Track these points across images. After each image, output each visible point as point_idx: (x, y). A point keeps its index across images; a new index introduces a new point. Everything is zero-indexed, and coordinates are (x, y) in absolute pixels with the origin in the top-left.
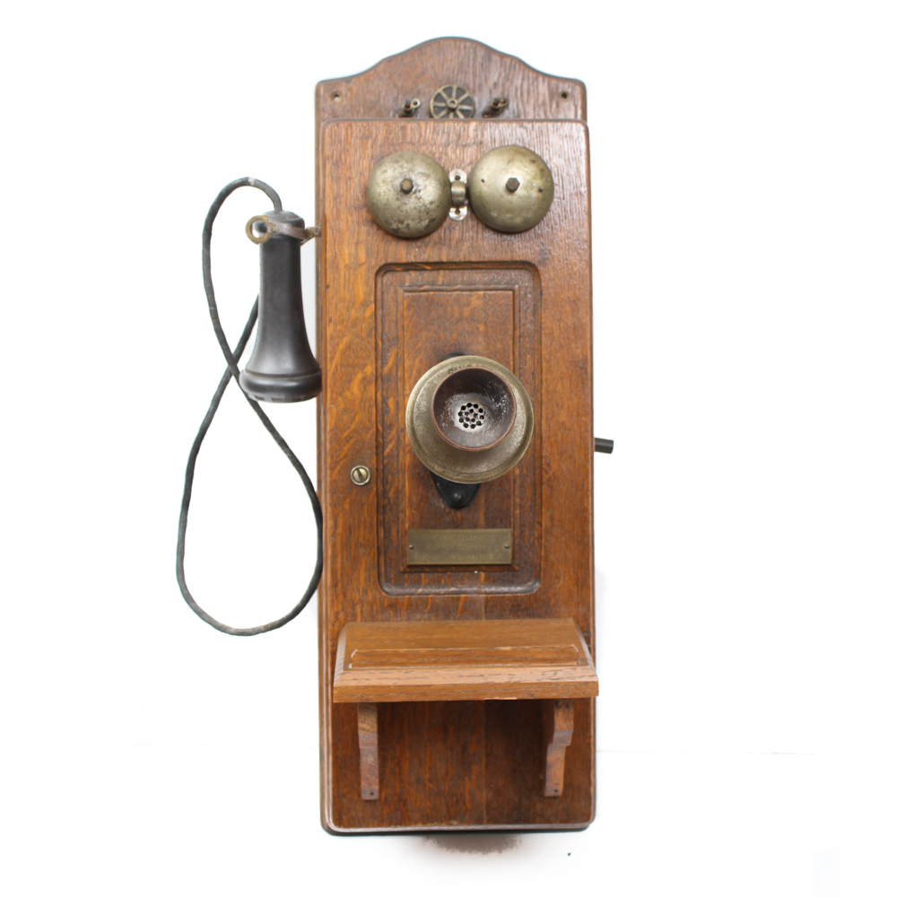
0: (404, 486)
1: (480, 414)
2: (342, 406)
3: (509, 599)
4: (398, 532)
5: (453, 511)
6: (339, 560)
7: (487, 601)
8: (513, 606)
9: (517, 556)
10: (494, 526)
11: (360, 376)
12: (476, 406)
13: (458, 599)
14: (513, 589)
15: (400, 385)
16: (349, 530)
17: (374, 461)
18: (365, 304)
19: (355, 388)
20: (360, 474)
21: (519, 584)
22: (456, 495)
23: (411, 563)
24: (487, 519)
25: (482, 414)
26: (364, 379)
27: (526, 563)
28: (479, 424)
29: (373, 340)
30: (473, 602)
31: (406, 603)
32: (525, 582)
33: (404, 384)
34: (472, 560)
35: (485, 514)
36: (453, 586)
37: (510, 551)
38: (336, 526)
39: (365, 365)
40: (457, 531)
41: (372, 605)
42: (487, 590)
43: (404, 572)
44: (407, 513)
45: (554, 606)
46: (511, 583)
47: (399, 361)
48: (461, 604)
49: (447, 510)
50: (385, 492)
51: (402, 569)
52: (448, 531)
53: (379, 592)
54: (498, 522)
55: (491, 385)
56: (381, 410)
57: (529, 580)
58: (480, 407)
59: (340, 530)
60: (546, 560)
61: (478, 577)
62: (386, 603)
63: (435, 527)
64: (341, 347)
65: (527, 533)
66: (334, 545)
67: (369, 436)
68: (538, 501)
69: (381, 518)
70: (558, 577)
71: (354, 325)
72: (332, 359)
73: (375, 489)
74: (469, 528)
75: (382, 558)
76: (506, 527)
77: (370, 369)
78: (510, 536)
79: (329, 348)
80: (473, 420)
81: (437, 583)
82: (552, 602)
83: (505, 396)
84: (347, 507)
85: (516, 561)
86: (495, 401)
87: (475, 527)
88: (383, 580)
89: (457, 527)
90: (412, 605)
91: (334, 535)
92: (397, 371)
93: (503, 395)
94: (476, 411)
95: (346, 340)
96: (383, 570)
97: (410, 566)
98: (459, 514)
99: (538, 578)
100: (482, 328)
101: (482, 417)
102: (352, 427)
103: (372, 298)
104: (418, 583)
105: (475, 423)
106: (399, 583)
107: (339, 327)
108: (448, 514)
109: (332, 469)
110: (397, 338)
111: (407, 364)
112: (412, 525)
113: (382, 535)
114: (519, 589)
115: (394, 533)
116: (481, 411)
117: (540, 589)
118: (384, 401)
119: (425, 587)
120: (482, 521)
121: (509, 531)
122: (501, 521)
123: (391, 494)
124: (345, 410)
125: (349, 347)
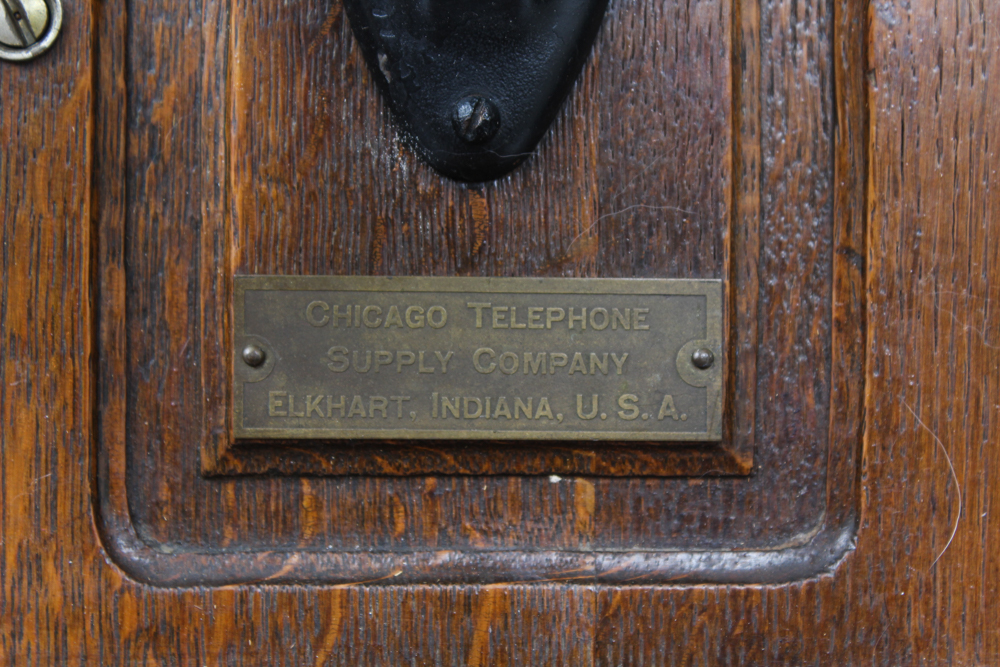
0: (223, 72)
3: (707, 606)
4: (193, 288)
5: (450, 192)
7: (607, 615)
8: (730, 640)
9: (748, 404)
10: (641, 265)
13: (470, 604)
14: (727, 560)
21: (756, 542)
22: (465, 110)
23: (251, 432)
24: (604, 230)
27: (785, 440)
30: (542, 618)
31: (221, 621)
32: (785, 531)
34: (539, 422)
35: (600, 208)
36: (446, 542)
37: (715, 379)
40: (469, 281)
41: (60, 630)
42: (606, 562)
43: (216, 477)
44: (237, 195)
45: (922, 643)
46: (716, 532)
48: (483, 629)
49: (424, 186)
50: (133, 97)
51: (207, 463)
52: (423, 282)
53: (99, 568)
54: (662, 242)
57: (801, 522)
60: (887, 429)
61: (566, 504)
62: (129, 626)
63: (369, 265)
65: (792, 303)
68: (850, 155)
69: (113, 217)
70: (939, 509)
73: (85, 81)
74: (527, 269)
75: (115, 407)
76: (697, 269)
78: (716, 314)
81: (373, 526)
82: (915, 622)
85: (745, 432)
87: (556, 265)
88: (116, 513)
89: (468, 266)
90: (250, 630)
96: (119, 465)
97: (245, 447)
98: (479, 203)
99: (844, 510)
104: (283, 527)
106: (193, 527)
108: (427, 202)
112: (259, 252)
113: (115, 298)
114: (756, 559)
115: (174, 289)
117: (857, 560)
119: (315, 546)
120: (586, 242)
121: (713, 286)
122: (677, 240)
123: (161, 111)
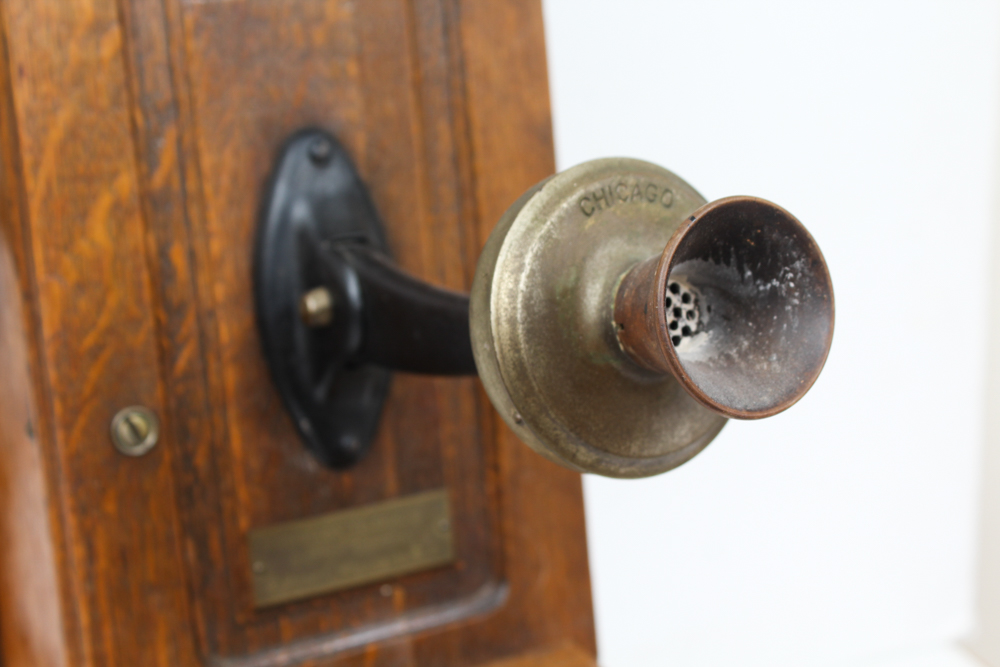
0: (227, 437)
1: (686, 308)
2: (73, 276)
5: (334, 474)
6: (107, 632)
7: (418, 646)
8: (464, 645)
10: (415, 491)
11: (105, 201)
12: (675, 289)
13: (363, 657)
15: (194, 211)
16: (123, 557)
17: (159, 392)
18: (98, 28)
19: (99, 231)
20: (134, 429)
21: (467, 596)
22: (345, 441)
23: (263, 603)
24: (401, 479)
25: (689, 307)
26: (117, 206)
27: (474, 550)
28: (686, 331)
29: (124, 114)
32: (477, 589)
33: (204, 209)
35: (397, 468)
37: (450, 534)
38: (91, 556)
39: (114, 175)
40: (347, 515)
43: (246, 627)
44: (242, 495)
45: (537, 625)
46: (452, 598)
47: (186, 157)
49: (323, 474)
50: (188, 457)
51: (241, 620)
52: (328, 519)
54: (421, 478)
55: (759, 239)
56: (161, 274)
58: (684, 289)
59: (102, 563)
60: (515, 540)
63: (303, 515)
64: (56, 135)
66: (93, 602)
67: (142, 338)
68: (488, 423)
69: (187, 516)
70: (537, 567)
71: (78, 81)
72: (36, 165)
73: (168, 457)
74: (368, 502)
75: (198, 605)
76: (436, 486)
77: (127, 182)
78: (446, 505)
79: (26, 139)
80: (674, 326)
82: (533, 619)
83: (798, 265)
84: (110, 507)
86: (756, 276)
87: (381, 498)
88: (205, 649)
89: (344, 506)
91: (90, 577)
92: (183, 179)
93: (789, 261)
94: (676, 301)
95: (64, 117)
97: (259, 610)
98: (345, 479)
99: (500, 576)
100: (353, 69)
101: (690, 314)
102: (104, 321)
103: (113, 13)
104: (274, 641)
105: (678, 332)
106: (236, 650)
107: (45, 88)
108: (324, 481)
109: (68, 426)
110: (176, 103)
111: (207, 161)
116: (686, 299)
117: (508, 599)
118: (164, 252)
119: (290, 646)
120: (391, 482)
121: (443, 494)
122: (427, 477)
124: (81, 286)
125: (73, 134)
